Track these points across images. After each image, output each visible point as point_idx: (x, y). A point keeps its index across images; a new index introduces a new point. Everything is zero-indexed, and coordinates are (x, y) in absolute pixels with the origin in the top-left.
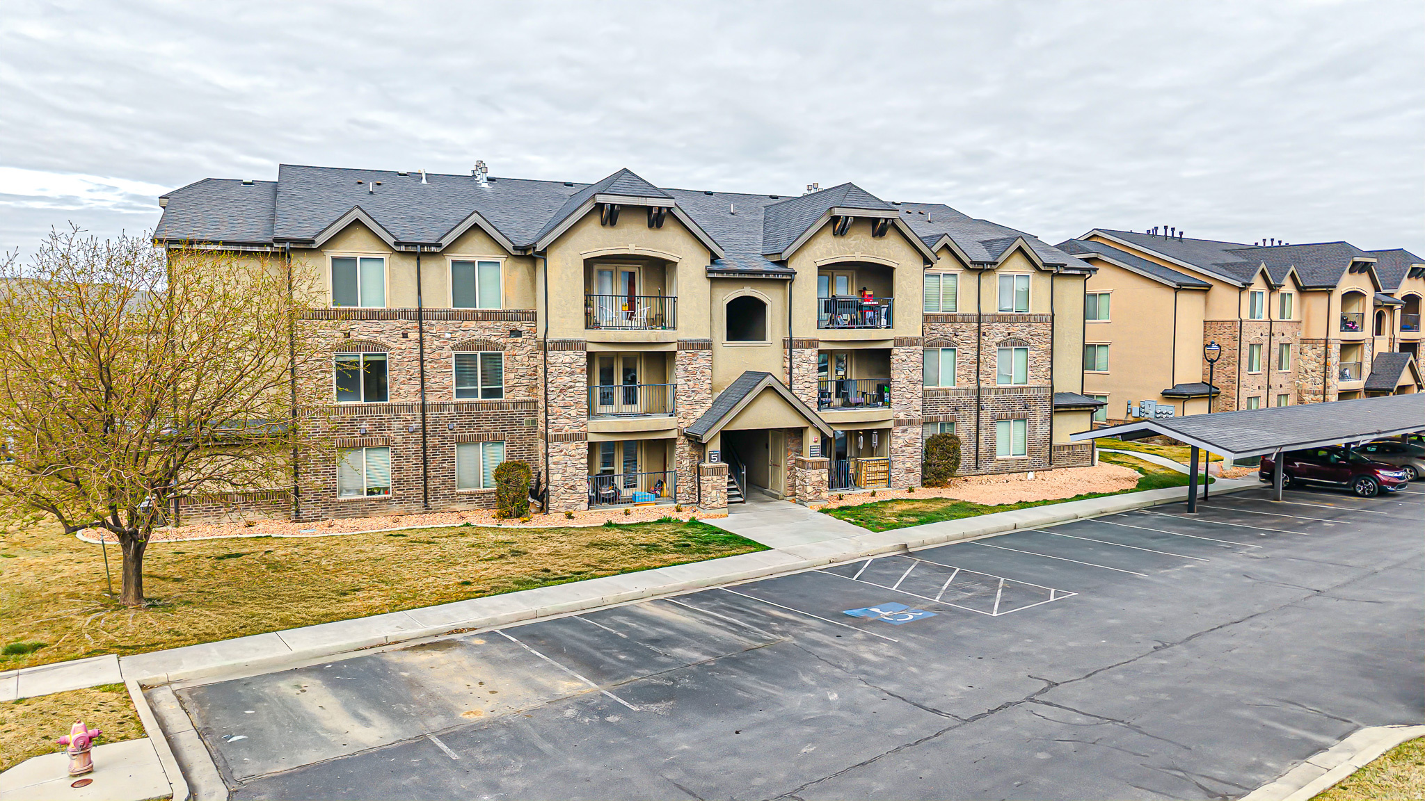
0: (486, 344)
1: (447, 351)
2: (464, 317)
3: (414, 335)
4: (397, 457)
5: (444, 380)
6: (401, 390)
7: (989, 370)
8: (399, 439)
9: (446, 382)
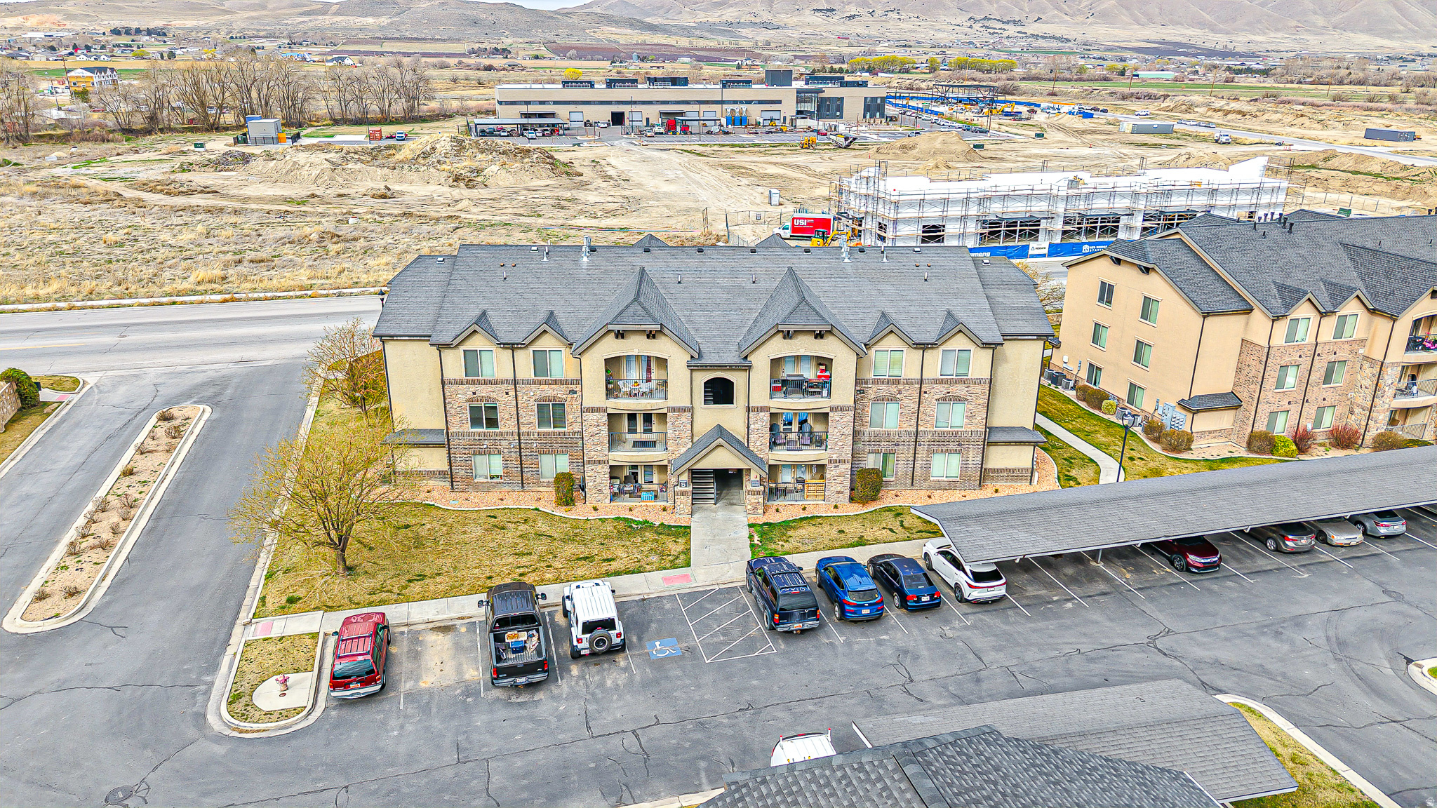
0: (554, 398)
1: (532, 402)
2: (541, 383)
3: (512, 393)
4: (505, 460)
5: (530, 417)
6: (507, 424)
7: (928, 418)
8: (506, 451)
9: (531, 420)
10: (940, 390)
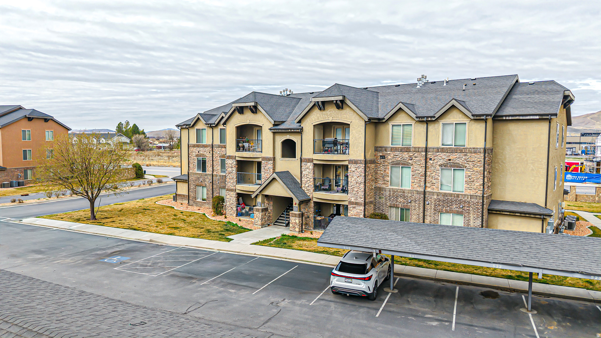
10: (442, 158)
